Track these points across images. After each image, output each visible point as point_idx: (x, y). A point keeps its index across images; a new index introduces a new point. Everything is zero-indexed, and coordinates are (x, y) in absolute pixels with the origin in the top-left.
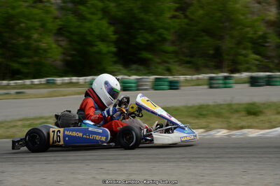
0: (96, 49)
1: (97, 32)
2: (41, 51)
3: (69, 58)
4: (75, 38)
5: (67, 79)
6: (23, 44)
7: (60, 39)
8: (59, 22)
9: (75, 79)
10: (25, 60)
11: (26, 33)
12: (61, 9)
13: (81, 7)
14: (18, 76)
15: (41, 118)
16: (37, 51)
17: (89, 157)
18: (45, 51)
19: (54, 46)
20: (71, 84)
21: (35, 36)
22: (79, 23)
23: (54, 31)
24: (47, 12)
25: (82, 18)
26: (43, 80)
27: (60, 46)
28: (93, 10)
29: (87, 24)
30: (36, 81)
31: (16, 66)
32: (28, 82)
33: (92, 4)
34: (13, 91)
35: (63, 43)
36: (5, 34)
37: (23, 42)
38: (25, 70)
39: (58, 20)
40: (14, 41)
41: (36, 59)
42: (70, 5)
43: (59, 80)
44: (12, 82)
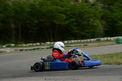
0: (119, 24)
1: (119, 17)
2: (94, 27)
3: (106, 29)
4: (109, 20)
5: (106, 39)
6: (87, 24)
7: (102, 21)
8: (102, 14)
9: (109, 38)
10: (87, 31)
11: (88, 19)
12: (103, 8)
13: (112, 7)
14: (84, 38)
15: (94, 56)
16: (92, 27)
17: (116, 73)
18: (96, 26)
19: (100, 24)
20: (107, 40)
21: (92, 20)
22: (111, 13)
23: (100, 18)
24: (97, 10)
25: (112, 11)
26: (95, 39)
27: (102, 24)
28: (117, 7)
29: (114, 14)
30: (92, 40)
31: (83, 34)
32: (89, 40)
33: (117, 5)
34: (83, 45)
35: (103, 23)
36: (79, 20)
37: (86, 23)
38: (87, 35)
39: (101, 13)
40: (83, 23)
41: (92, 30)
42: (107, 6)
43: (102, 39)
44: (82, 41)
